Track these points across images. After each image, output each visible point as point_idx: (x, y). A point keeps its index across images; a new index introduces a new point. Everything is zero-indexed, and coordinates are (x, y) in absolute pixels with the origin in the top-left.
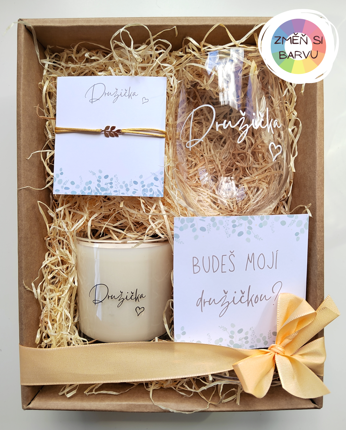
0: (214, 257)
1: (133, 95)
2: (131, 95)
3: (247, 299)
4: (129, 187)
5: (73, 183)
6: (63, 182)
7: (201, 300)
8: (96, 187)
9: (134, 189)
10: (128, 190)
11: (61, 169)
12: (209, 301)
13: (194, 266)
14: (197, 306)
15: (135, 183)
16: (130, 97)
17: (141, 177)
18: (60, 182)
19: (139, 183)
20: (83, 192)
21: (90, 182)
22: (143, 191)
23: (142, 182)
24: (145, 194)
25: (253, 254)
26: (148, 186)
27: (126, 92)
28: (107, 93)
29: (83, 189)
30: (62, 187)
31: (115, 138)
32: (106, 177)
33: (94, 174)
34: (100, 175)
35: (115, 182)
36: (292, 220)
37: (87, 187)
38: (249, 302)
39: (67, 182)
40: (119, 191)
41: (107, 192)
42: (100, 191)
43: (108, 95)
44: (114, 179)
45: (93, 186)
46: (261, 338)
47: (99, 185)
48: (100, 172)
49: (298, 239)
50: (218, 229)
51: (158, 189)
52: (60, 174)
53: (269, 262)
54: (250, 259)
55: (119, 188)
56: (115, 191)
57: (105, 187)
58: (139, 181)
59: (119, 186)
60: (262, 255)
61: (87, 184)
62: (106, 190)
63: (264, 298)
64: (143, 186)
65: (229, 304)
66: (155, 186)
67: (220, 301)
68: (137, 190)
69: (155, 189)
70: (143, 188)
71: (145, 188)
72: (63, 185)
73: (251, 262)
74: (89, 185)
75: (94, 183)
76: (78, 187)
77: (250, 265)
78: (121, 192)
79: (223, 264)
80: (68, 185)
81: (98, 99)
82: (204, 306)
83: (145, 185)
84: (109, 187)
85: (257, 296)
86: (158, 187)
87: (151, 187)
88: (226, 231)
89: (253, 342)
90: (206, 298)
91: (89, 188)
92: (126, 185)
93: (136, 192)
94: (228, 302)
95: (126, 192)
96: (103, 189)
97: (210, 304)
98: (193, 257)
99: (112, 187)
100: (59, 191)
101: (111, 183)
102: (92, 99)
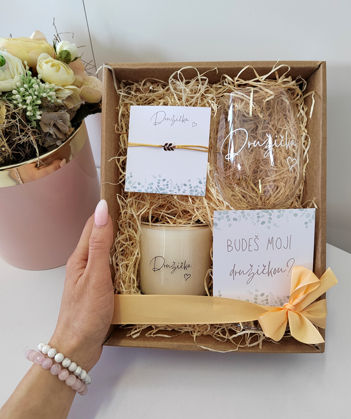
0: (243, 240)
1: (186, 121)
2: (184, 120)
3: (268, 271)
4: (180, 188)
5: (139, 184)
6: (132, 183)
7: (233, 271)
8: (156, 188)
9: (184, 190)
10: (179, 190)
11: (131, 173)
12: (239, 272)
13: (228, 246)
14: (230, 275)
15: (185, 185)
16: (184, 122)
17: (189, 181)
18: (130, 182)
19: (188, 185)
20: (147, 190)
21: (152, 184)
22: (190, 191)
23: (190, 185)
24: (192, 193)
25: (273, 238)
26: (194, 188)
27: (180, 118)
28: (166, 118)
29: (147, 189)
30: (131, 186)
31: (172, 151)
32: (164, 180)
33: (155, 178)
34: (159, 178)
35: (170, 184)
36: (302, 213)
37: (150, 187)
38: (269, 273)
39: (135, 182)
40: (173, 190)
41: (164, 191)
42: (159, 190)
43: (167, 120)
44: (170, 182)
45: (154, 187)
46: (278, 301)
47: (158, 186)
48: (160, 176)
49: (307, 227)
50: (246, 219)
51: (201, 190)
52: (130, 177)
53: (285, 244)
54: (270, 241)
55: (173, 189)
56: (170, 191)
57: (163, 188)
58: (188, 184)
59: (173, 187)
60: (279, 238)
61: (149, 185)
62: (164, 190)
63: (281, 270)
64: (191, 188)
65: (254, 274)
66: (199, 187)
67: (248, 272)
68: (186, 191)
69: (199, 190)
70: (191, 189)
71: (192, 189)
72: (132, 185)
73: (271, 244)
74: (151, 186)
75: (155, 184)
76: (143, 187)
77: (270, 246)
78: (174, 192)
79: (250, 245)
80: (136, 185)
81: (160, 123)
82: (235, 276)
83: (192, 187)
84: (166, 188)
85: (275, 269)
86: (201, 188)
87: (196, 188)
88: (253, 221)
89: (272, 303)
90: (237, 270)
91: (151, 188)
92: (178, 187)
93: (185, 192)
94: (254, 273)
95: (178, 191)
96: (161, 189)
97: (240, 274)
98: (228, 240)
99: (167, 188)
100: (129, 189)
101: (167, 185)
102: (155, 123)
